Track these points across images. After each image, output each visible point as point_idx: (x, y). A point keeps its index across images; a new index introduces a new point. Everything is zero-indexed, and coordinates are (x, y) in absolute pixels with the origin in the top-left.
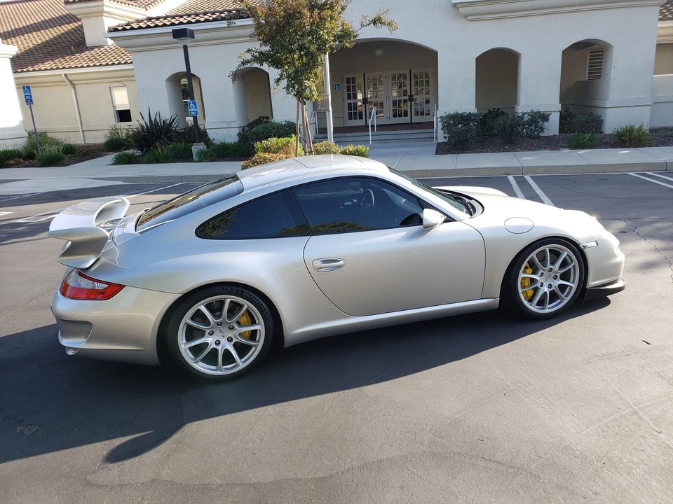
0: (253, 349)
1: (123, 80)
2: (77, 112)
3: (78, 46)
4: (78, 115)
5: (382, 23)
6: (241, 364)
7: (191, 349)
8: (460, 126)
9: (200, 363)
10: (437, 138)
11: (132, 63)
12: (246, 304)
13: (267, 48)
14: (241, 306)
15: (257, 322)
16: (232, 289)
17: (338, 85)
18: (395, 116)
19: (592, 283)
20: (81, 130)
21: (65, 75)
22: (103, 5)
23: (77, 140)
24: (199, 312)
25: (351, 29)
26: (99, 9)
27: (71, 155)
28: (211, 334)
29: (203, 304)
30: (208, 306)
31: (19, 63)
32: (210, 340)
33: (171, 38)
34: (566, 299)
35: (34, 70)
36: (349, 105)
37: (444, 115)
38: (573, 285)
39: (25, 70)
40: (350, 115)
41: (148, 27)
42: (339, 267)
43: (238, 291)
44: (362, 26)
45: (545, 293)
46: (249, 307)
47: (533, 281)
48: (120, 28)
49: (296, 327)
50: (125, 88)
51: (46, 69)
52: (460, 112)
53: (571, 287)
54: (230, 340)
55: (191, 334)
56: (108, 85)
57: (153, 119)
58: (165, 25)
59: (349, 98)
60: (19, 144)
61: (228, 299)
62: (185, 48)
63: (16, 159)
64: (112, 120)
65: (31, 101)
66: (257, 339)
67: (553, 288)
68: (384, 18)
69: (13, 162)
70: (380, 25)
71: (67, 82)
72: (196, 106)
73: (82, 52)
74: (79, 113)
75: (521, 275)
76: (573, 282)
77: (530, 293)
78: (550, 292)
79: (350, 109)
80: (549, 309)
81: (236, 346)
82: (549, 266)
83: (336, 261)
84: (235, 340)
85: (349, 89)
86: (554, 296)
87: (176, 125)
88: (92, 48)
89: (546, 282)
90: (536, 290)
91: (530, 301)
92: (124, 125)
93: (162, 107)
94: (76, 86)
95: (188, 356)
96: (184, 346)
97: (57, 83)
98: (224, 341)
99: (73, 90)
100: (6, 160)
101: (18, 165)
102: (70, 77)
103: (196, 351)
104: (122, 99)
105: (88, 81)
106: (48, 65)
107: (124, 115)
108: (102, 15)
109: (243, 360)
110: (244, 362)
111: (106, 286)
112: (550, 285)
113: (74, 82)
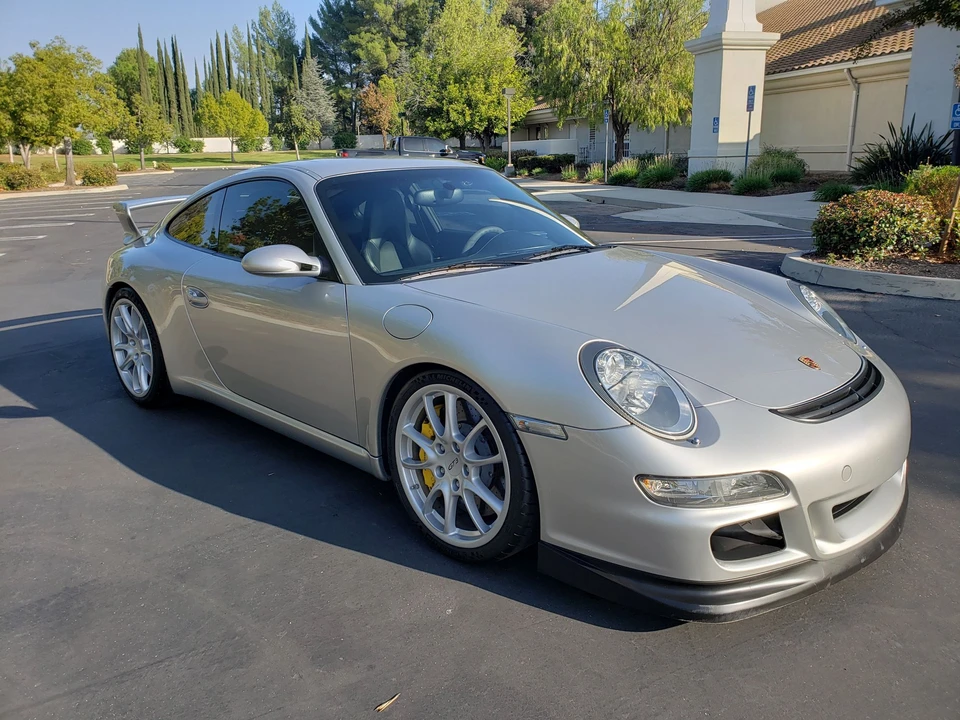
0: (151, 378)
2: (851, 123)
4: (850, 129)
6: (144, 391)
11: (909, 49)
21: (849, 70)
35: (813, 66)
39: (803, 66)
56: (905, 81)
60: (736, 168)
63: (722, 182)
65: (752, 106)
69: (715, 185)
71: (849, 80)
74: (854, 126)
76: (503, 505)
78: (459, 501)
83: (203, 295)
89: (451, 471)
94: (862, 86)
97: (838, 83)
99: (855, 92)
100: (709, 182)
101: (720, 190)
102: (855, 73)
105: (878, 77)
106: (833, 59)
113: (859, 80)
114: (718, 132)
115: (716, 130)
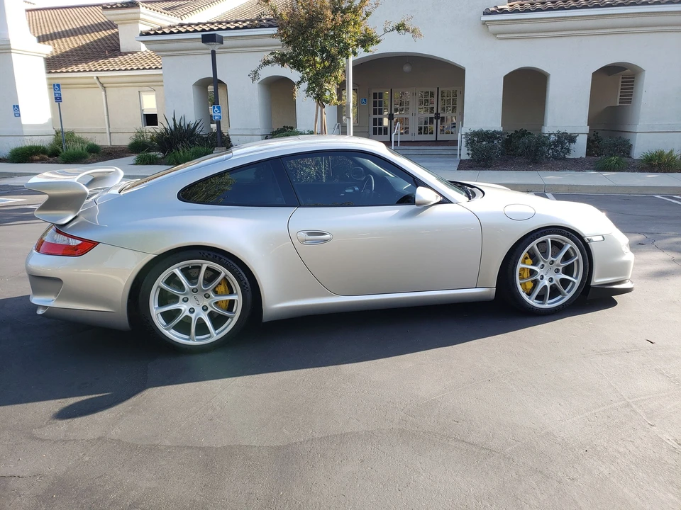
0: (230, 320)
1: (152, 85)
2: (106, 114)
3: (113, 51)
4: (106, 117)
5: (407, 30)
6: (215, 335)
7: (163, 314)
8: (484, 143)
9: (172, 331)
10: (460, 155)
11: (161, 68)
12: (224, 272)
13: (288, 50)
14: (218, 274)
15: (235, 292)
16: (209, 254)
17: (365, 100)
18: (420, 133)
19: (597, 280)
20: (108, 132)
21: (97, 77)
22: (140, 13)
23: (103, 141)
24: (174, 275)
25: (374, 35)
26: (136, 16)
27: (95, 154)
28: (185, 300)
29: (178, 268)
30: (183, 271)
31: (53, 64)
32: (184, 307)
33: (200, 44)
34: (568, 295)
35: (67, 72)
36: (375, 120)
37: (468, 131)
38: (576, 281)
39: (58, 71)
40: (375, 129)
41: (179, 32)
42: (325, 241)
43: (216, 256)
44: (386, 31)
45: (546, 286)
46: (226, 275)
47: (532, 273)
48: (152, 33)
49: (276, 301)
50: (154, 93)
51: (79, 71)
52: (485, 130)
53: (574, 283)
54: (205, 309)
55: (165, 299)
56: (138, 89)
57: (178, 122)
58: (195, 31)
59: (375, 113)
60: (46, 141)
61: (206, 264)
62: (213, 53)
63: (41, 155)
64: (139, 123)
65: (60, 98)
66: (234, 310)
67: (554, 282)
68: (407, 25)
69: (37, 158)
70: (403, 31)
71: (99, 85)
72: (220, 110)
73: (116, 56)
74: (108, 115)
75: (520, 265)
76: (576, 278)
77: (530, 286)
78: (551, 287)
79: (375, 124)
80: (549, 304)
81: (211, 315)
82: (550, 258)
83: (323, 234)
84: (210, 309)
85: (375, 104)
86: (555, 292)
87: (200, 129)
88: (126, 54)
89: (548, 275)
90: (535, 283)
91: (529, 294)
92: (150, 128)
93: (187, 111)
94: (107, 89)
95: (159, 322)
96: (155, 311)
97: (89, 85)
98: (198, 310)
99: (103, 93)
100: (31, 155)
101: (42, 161)
102: (101, 80)
103: (169, 317)
104: (150, 104)
105: (119, 84)
106: (81, 67)
107: (151, 119)
108: (138, 22)
109: (217, 331)
110: (218, 334)
111: (79, 242)
112: (551, 278)
113: (105, 85)
114: (20, 116)
115: (18, 114)
